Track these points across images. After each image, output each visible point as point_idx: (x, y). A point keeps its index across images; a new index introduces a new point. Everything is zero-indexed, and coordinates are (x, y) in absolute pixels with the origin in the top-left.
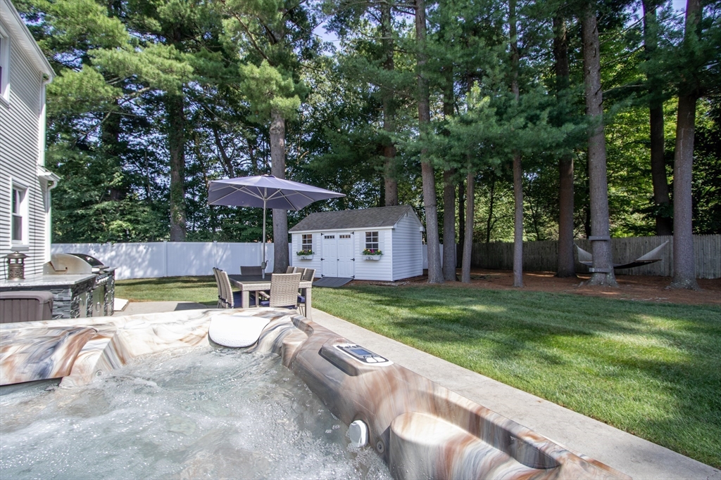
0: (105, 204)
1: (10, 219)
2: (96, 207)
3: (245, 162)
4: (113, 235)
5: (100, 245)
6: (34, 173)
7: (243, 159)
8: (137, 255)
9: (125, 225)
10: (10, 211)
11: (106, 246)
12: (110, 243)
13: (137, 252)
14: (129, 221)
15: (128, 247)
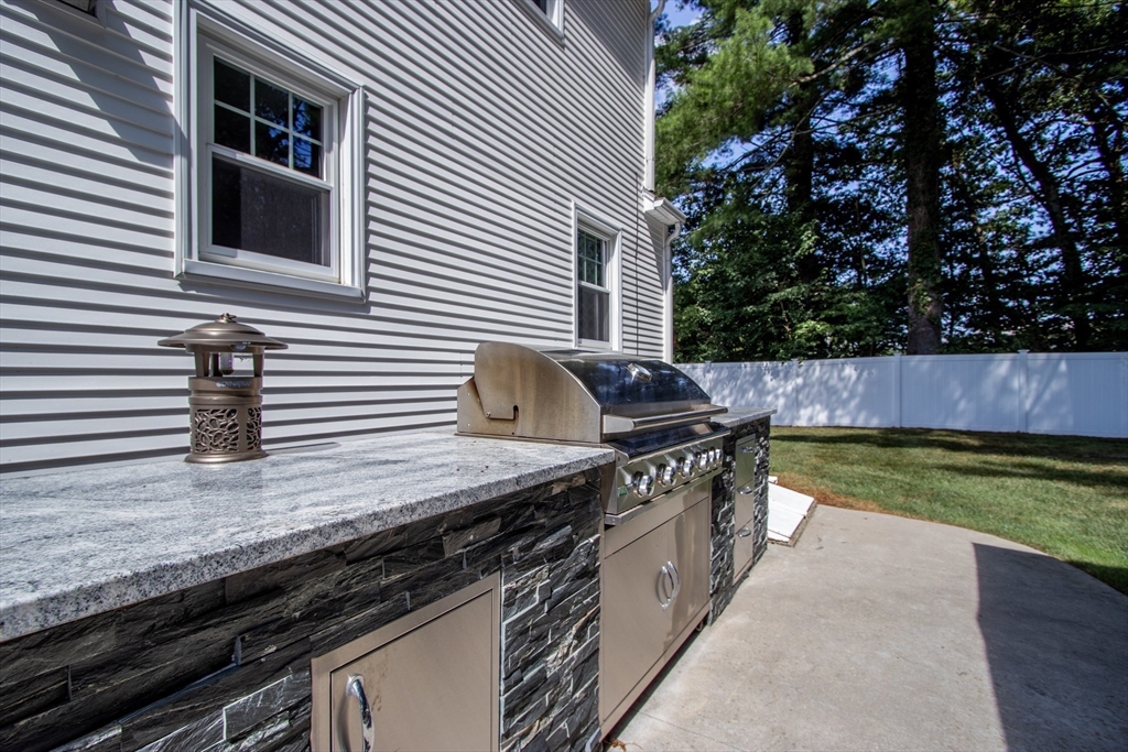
0: (788, 293)
1: (573, 292)
2: (774, 296)
3: (1084, 169)
4: (800, 346)
5: (780, 364)
6: (635, 204)
7: (1073, 166)
8: (840, 386)
9: (819, 327)
10: (573, 275)
11: (790, 367)
12: (795, 361)
13: (841, 379)
14: (829, 320)
15: (825, 369)
